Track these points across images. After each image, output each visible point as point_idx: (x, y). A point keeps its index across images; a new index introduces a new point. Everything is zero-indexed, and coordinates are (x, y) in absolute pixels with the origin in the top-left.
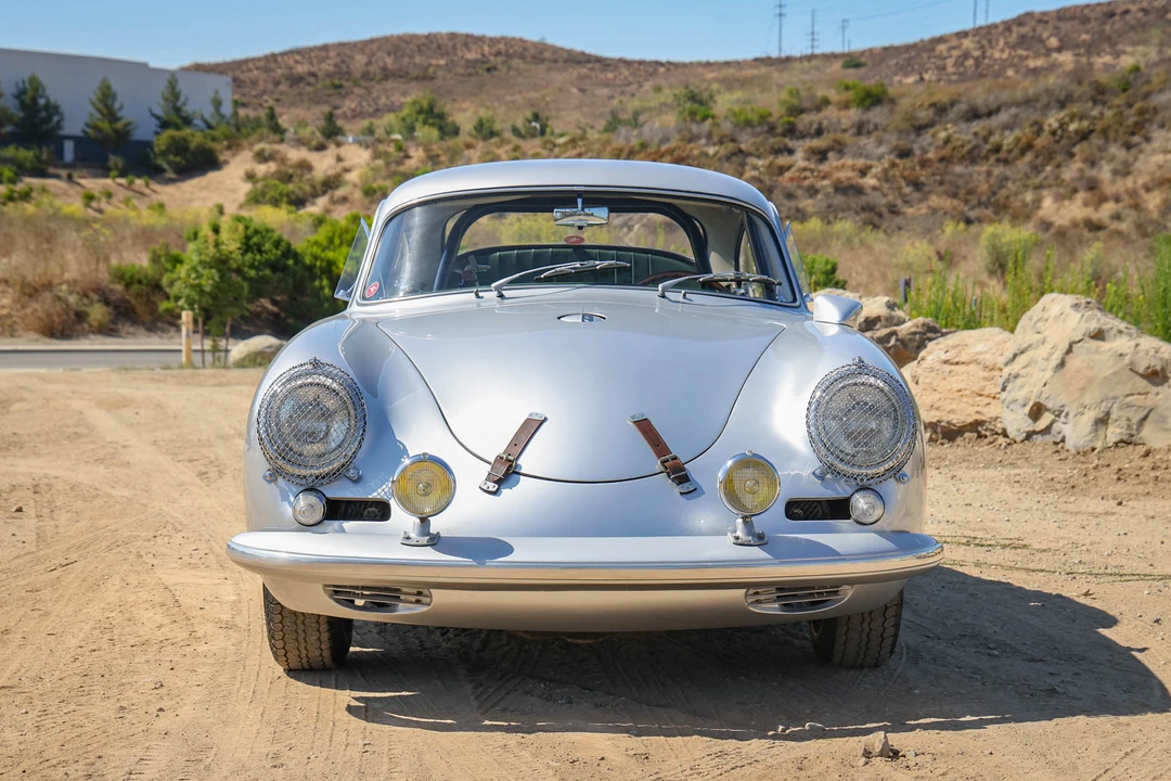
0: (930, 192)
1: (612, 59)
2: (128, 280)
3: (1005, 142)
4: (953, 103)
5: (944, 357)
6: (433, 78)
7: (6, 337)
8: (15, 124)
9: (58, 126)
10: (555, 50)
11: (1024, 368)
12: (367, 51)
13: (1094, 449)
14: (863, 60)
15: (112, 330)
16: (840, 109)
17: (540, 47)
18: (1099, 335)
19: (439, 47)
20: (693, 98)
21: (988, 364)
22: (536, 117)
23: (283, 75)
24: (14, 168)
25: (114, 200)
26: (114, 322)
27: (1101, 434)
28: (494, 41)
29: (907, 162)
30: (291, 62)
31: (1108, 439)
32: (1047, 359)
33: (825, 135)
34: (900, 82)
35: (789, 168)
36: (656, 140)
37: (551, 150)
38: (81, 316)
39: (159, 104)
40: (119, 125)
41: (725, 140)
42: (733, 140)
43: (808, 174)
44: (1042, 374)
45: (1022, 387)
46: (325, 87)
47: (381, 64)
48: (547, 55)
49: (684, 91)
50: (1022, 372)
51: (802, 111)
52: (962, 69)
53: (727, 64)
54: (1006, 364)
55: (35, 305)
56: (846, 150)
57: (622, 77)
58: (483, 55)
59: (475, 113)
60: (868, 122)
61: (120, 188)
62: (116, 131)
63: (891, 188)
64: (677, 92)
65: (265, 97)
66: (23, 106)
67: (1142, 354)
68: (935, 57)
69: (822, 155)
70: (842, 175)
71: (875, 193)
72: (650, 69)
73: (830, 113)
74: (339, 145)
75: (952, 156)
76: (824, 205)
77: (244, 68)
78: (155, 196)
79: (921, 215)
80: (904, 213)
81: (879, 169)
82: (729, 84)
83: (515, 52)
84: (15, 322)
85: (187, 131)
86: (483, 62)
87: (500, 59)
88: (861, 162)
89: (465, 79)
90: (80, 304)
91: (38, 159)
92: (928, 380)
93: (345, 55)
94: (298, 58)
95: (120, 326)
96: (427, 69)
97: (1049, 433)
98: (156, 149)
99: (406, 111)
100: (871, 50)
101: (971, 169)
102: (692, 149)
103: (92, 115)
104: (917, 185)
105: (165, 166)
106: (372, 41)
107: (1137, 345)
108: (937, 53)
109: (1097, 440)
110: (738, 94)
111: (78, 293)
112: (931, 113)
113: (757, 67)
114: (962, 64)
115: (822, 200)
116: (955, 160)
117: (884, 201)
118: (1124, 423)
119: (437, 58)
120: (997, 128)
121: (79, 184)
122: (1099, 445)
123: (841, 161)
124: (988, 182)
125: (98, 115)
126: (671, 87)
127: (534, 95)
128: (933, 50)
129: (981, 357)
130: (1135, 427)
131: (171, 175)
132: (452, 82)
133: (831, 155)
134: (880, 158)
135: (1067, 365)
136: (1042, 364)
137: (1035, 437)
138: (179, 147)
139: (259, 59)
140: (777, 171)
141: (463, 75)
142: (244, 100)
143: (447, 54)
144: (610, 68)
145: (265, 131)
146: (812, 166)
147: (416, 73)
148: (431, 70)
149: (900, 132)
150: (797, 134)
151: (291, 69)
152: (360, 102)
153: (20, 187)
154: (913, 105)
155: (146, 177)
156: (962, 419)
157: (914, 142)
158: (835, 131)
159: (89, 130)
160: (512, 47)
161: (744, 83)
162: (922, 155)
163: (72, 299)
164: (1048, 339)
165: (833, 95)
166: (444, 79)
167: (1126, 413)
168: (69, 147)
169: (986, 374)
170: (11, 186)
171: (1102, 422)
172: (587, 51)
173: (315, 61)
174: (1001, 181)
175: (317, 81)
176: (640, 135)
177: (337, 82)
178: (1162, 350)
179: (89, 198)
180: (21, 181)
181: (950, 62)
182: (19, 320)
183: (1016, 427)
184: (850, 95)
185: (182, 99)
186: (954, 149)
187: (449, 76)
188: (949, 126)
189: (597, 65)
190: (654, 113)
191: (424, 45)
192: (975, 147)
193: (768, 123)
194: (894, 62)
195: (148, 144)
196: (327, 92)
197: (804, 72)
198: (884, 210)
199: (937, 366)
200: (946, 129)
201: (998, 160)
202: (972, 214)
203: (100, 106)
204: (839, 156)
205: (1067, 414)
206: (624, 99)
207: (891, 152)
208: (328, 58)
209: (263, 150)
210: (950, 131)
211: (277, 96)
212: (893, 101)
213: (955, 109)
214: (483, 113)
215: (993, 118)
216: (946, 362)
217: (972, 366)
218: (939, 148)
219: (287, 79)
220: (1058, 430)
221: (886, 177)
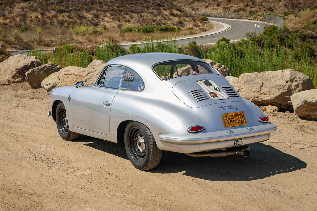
21: (76, 74)
32: (97, 75)
45: (91, 81)
50: (91, 77)
54: (86, 76)
92: (62, 79)
129: (74, 73)
164: (96, 70)
169: (76, 77)
199: (64, 75)
216: (66, 74)
217: (72, 75)
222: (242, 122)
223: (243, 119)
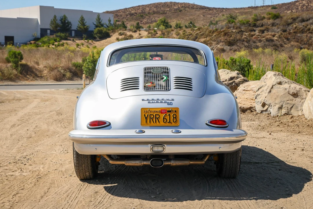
0: (291, 41)
1: (211, 8)
2: (76, 66)
3: (311, 28)
4: (297, 18)
5: (244, 89)
6: (166, 13)
7: (45, 81)
8: (60, 27)
9: (71, 27)
10: (197, 6)
11: (261, 92)
12: (149, 7)
13: (278, 116)
14: (277, 7)
15: (72, 79)
16: (268, 20)
17: (193, 5)
18: (280, 83)
19: (168, 6)
20: (231, 17)
22: (191, 23)
23: (128, 13)
24: (60, 38)
25: (84, 46)
26: (72, 77)
27: (280, 111)
28: (182, 4)
29: (285, 33)
30: (130, 10)
31: (282, 113)
33: (264, 26)
34: (286, 12)
35: (254, 35)
36: (220, 28)
37: (193, 31)
38: (64, 75)
39: (95, 21)
40: (85, 27)
41: (238, 28)
42: (240, 28)
43: (259, 36)
44: (265, 94)
45: (260, 98)
46: (139, 16)
47: (153, 10)
48: (195, 7)
49: (229, 16)
50: (261, 94)
51: (258, 20)
52: (302, 9)
53: (241, 8)
54: (257, 91)
55: (53, 73)
56: (269, 30)
57: (214, 12)
58: (179, 7)
59: (176, 22)
60: (275, 23)
61: (86, 43)
62: (85, 28)
63: (281, 40)
64: (227, 16)
65: (124, 19)
66: (62, 22)
67: (291, 89)
68: (296, 6)
69: (263, 32)
70: (268, 37)
71: (277, 41)
72: (221, 10)
73: (265, 21)
74: (140, 31)
75: (297, 32)
76: (263, 44)
77: (119, 12)
78: (94, 44)
79: (289, 47)
80: (284, 46)
81: (278, 35)
82: (242, 14)
83: (187, 6)
84: (48, 77)
85: (102, 28)
86: (179, 9)
87: (183, 8)
88: (273, 33)
89: (174, 13)
90: (64, 72)
91: (66, 36)
93: (144, 8)
94: (132, 9)
95: (74, 78)
96: (164, 11)
97: (267, 111)
98: (94, 33)
99: (158, 22)
100: (279, 4)
101: (302, 35)
102: (229, 30)
103: (78, 24)
104: (288, 39)
105: (97, 37)
106: (151, 4)
107: (290, 86)
108: (296, 5)
109: (279, 113)
110: (244, 16)
111: (64, 70)
112: (292, 20)
113: (249, 9)
114: (303, 8)
115: (263, 43)
116: (298, 32)
117: (279, 43)
118: (286, 108)
119: (167, 8)
120: (309, 24)
121: (75, 42)
122: (279, 115)
123: (268, 33)
124: (306, 38)
125: (80, 24)
126: (227, 14)
127: (191, 17)
128: (295, 4)
129: (253, 89)
130: (289, 110)
131: (98, 39)
132: (171, 14)
133: (265, 31)
134: (278, 32)
135: (272, 92)
136: (265, 91)
137: (263, 112)
138: (100, 32)
139: (122, 10)
140: (251, 36)
141: (174, 12)
142: (119, 20)
143: (170, 7)
144: (211, 10)
145: (121, 27)
146: (260, 34)
147: (162, 12)
148: (165, 11)
149: (283, 25)
150: (257, 26)
151: (130, 12)
152: (147, 20)
153: (61, 43)
154: (287, 18)
155: (92, 40)
156: (247, 106)
157: (287, 28)
158: (266, 25)
159: (78, 28)
160: (186, 5)
161: (246, 13)
162: (289, 31)
163: (62, 71)
164: (267, 84)
165: (266, 16)
166: (169, 14)
167: (287, 106)
168: (73, 33)
170: (59, 43)
171: (281, 108)
172: (205, 6)
173: (136, 10)
174: (310, 38)
175: (137, 15)
176: (216, 27)
177: (142, 15)
178: (297, 88)
179: (78, 45)
180: (61, 41)
181: (299, 7)
182: (49, 77)
183: (258, 109)
184: (270, 16)
185: (101, 20)
186: (297, 30)
187: (170, 13)
188: (296, 24)
189: (208, 9)
190: (222, 21)
191: (164, 5)
192: (303, 29)
193: (249, 23)
194: (285, 7)
195: (92, 31)
196: (139, 17)
197: (262, 10)
198: (279, 46)
199: (242, 91)
200: (296, 25)
201: (309, 32)
202: (302, 47)
203: (81, 22)
204: (267, 32)
205: (271, 106)
206: (215, 18)
207: (281, 31)
208: (140, 9)
209: (121, 32)
210: (297, 25)
211: (127, 19)
212: (282, 17)
213: (298, 19)
214: (178, 22)
215: (308, 21)
216: (244, 90)
217: (250, 92)
218: (294, 29)
219: (129, 14)
220: (269, 110)
221: (280, 37)
222: (170, 122)
223: (174, 118)
